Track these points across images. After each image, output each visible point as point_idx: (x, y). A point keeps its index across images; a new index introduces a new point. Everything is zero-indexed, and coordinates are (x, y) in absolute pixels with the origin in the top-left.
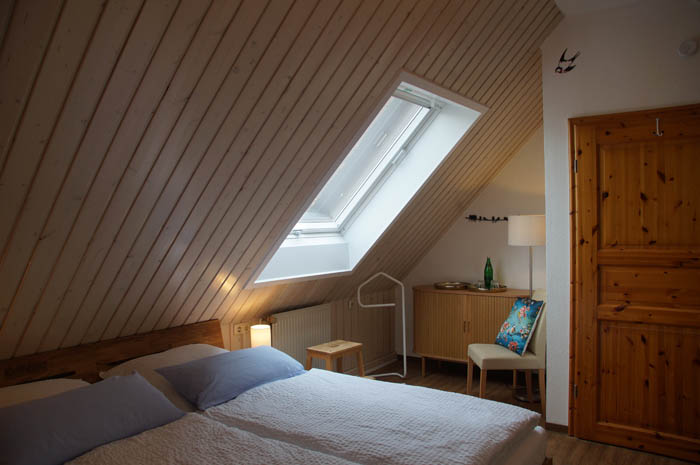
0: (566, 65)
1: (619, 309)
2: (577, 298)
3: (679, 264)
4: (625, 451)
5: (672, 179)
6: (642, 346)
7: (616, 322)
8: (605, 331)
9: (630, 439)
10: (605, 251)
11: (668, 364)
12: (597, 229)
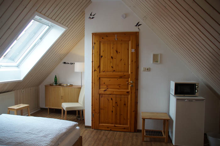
0: (92, 17)
1: (105, 91)
2: (93, 87)
3: (121, 77)
4: (107, 131)
5: (119, 53)
6: (111, 101)
7: (104, 94)
8: (101, 97)
9: (108, 128)
10: (102, 73)
11: (118, 105)
12: (99, 67)
